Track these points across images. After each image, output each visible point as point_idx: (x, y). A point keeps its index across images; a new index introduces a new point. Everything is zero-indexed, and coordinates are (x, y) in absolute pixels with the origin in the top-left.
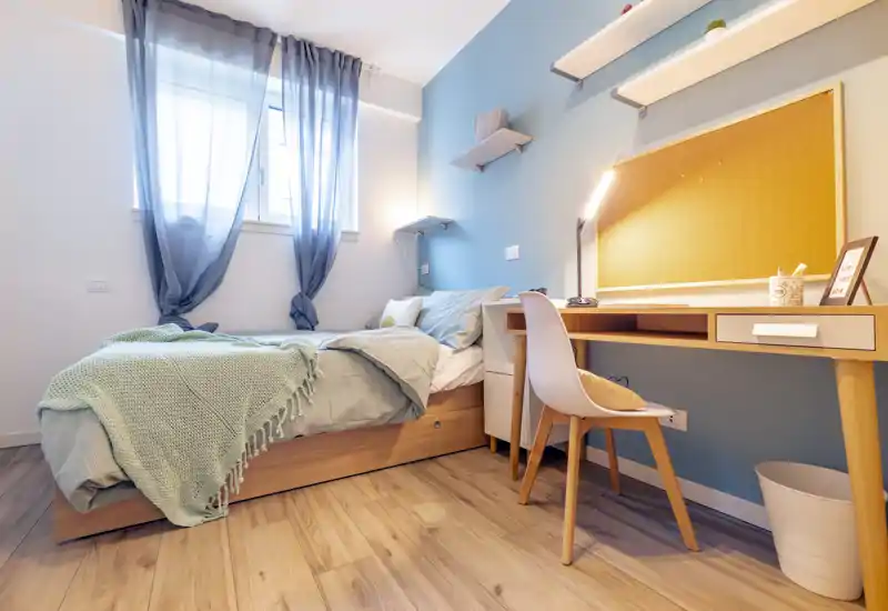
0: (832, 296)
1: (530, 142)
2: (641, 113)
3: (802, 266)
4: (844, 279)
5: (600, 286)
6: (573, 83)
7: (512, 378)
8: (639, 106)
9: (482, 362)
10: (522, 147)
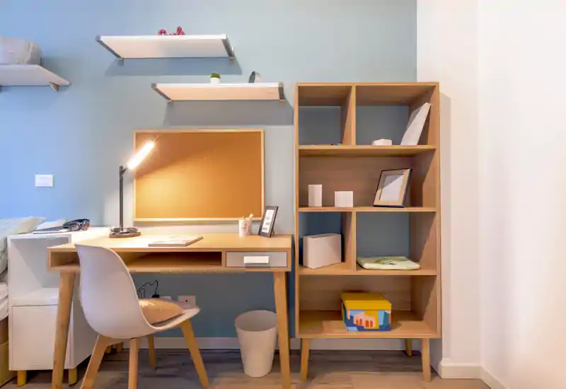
0: (263, 231)
1: (67, 86)
2: (169, 103)
3: (251, 215)
4: (267, 224)
5: (137, 217)
6: (115, 57)
7: (56, 307)
8: (168, 98)
9: (7, 297)
10: (57, 87)
